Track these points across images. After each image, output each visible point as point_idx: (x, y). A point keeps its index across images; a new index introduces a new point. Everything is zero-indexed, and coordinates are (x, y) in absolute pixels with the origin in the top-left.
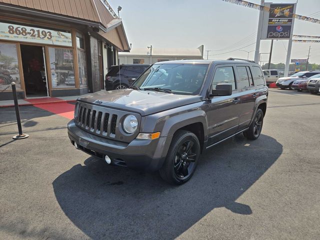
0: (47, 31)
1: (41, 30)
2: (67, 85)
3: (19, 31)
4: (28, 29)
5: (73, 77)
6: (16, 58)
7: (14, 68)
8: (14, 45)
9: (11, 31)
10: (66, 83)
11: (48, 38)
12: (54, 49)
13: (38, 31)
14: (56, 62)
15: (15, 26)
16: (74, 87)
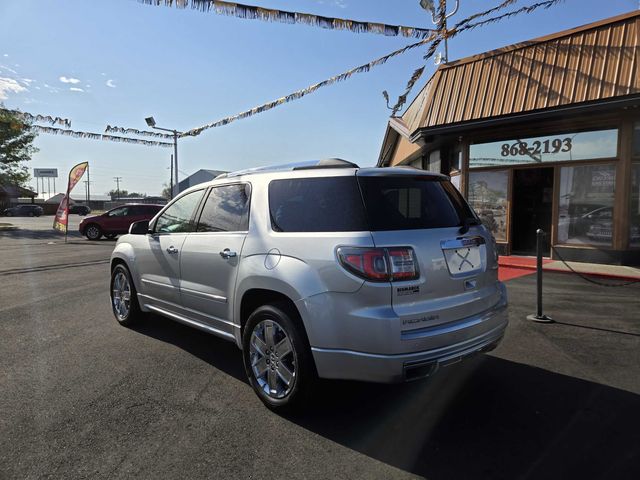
0: (562, 137)
1: (551, 138)
2: (591, 238)
3: (516, 149)
4: (530, 142)
5: (607, 224)
6: (505, 191)
7: (500, 208)
8: (507, 171)
9: (505, 150)
10: (589, 234)
11: (563, 150)
12: (572, 169)
13: (547, 143)
14: (572, 194)
15: (511, 143)
16: (610, 245)
